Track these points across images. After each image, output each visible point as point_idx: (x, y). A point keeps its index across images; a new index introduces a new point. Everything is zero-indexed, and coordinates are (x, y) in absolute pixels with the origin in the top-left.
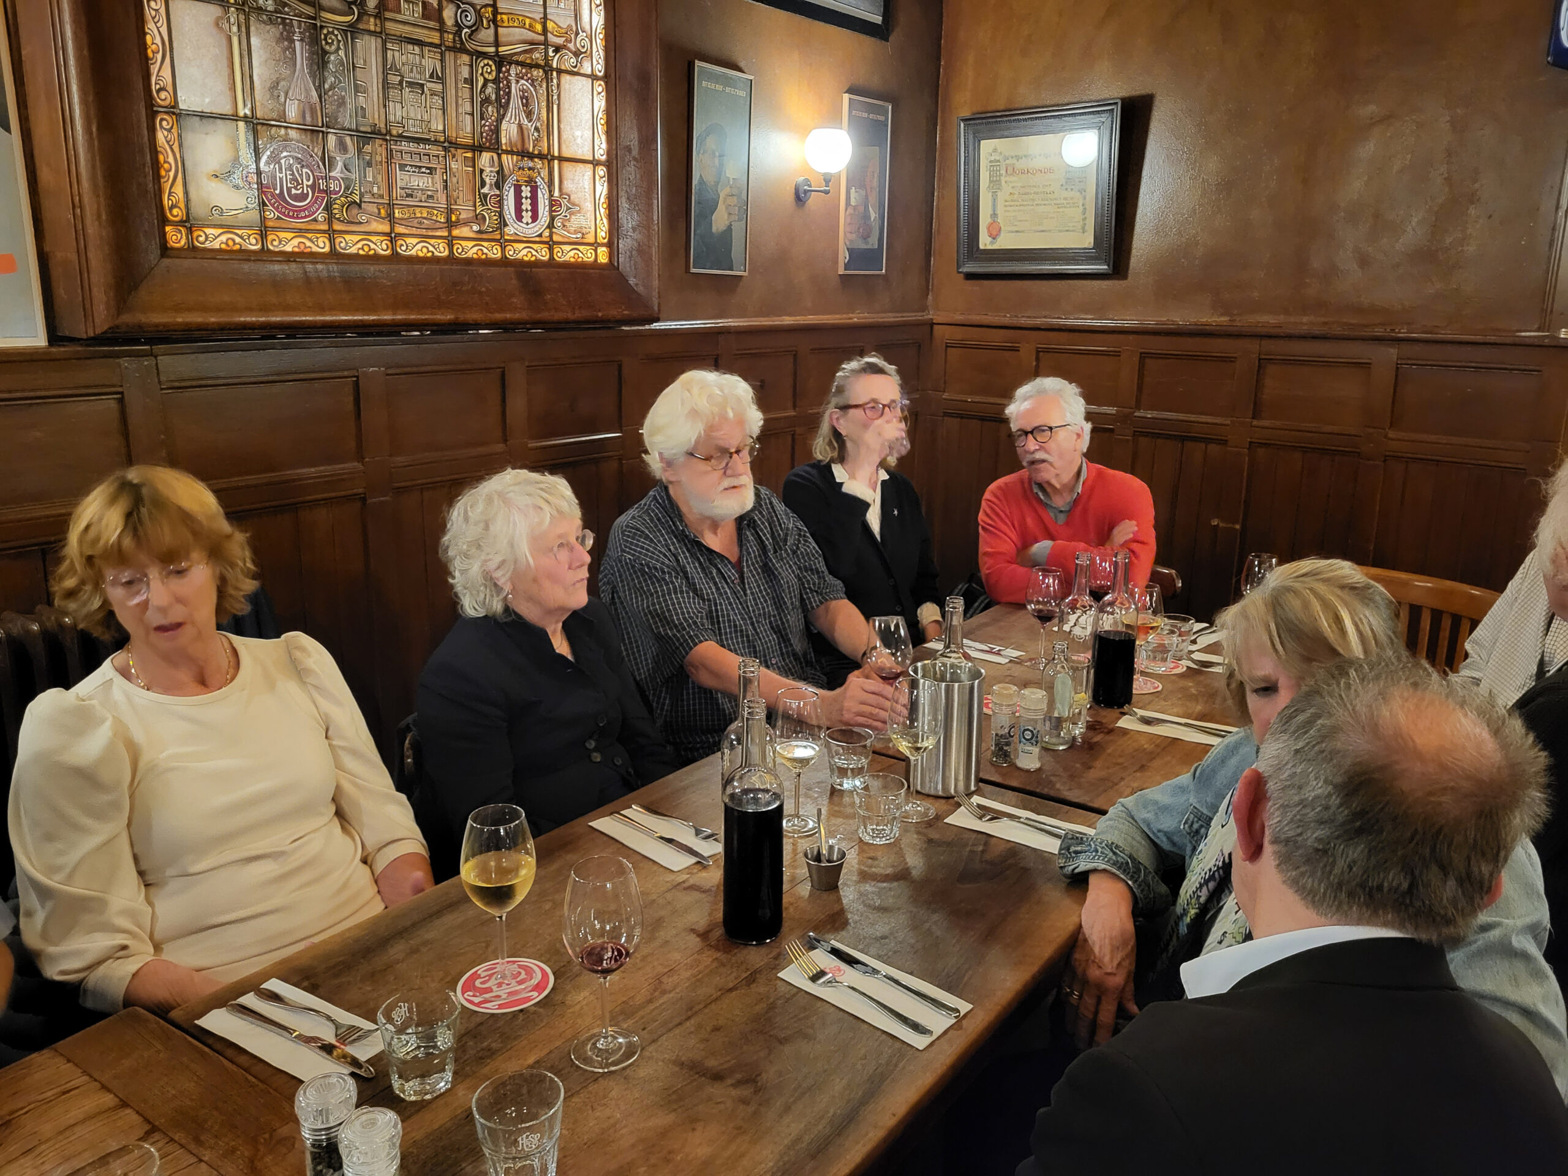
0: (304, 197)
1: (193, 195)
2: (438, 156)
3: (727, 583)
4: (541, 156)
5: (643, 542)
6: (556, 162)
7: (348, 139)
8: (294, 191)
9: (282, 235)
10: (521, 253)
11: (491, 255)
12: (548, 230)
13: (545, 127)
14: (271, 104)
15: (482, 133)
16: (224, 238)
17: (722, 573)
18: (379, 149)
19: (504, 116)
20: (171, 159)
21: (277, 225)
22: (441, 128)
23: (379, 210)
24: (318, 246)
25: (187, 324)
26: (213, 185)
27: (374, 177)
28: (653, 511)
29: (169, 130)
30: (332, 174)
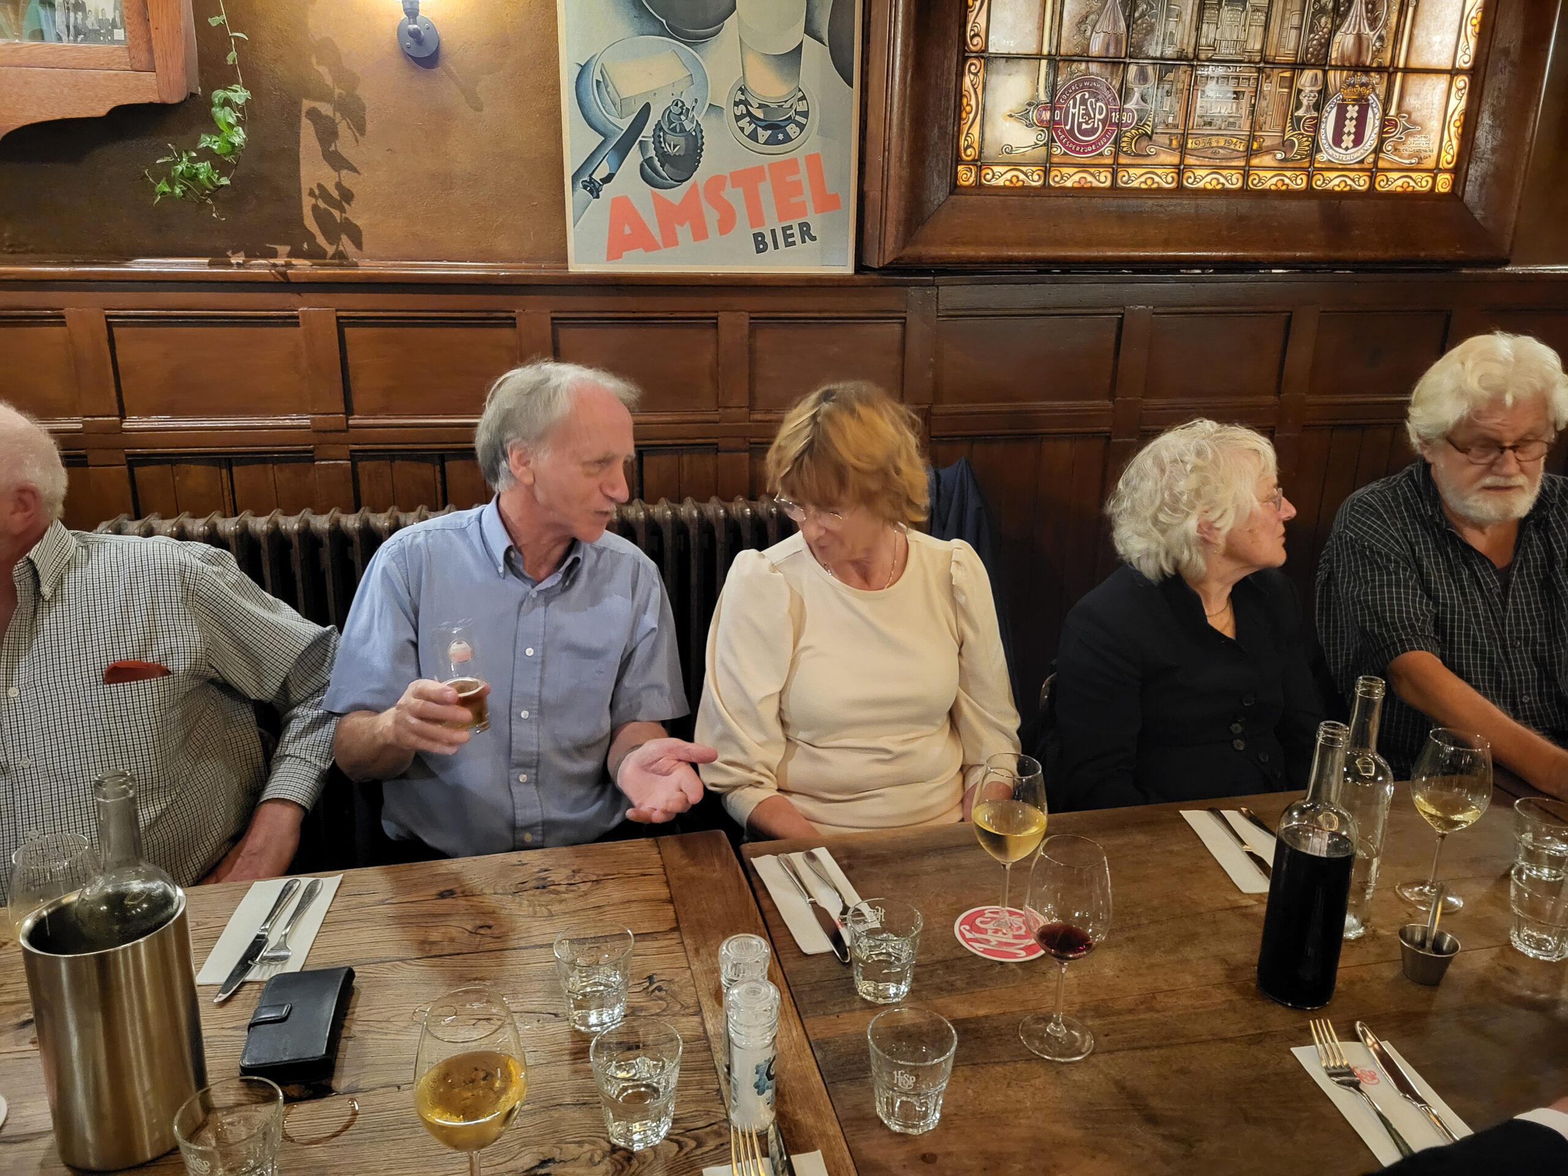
0: (1093, 131)
1: (987, 136)
2: (1249, 79)
3: (1481, 590)
4: (1380, 69)
5: (1373, 522)
6: (1399, 75)
7: (1150, 69)
8: (1084, 126)
9: (1065, 170)
10: (1335, 182)
11: (1293, 186)
12: (1373, 156)
13: (1391, 36)
14: (1078, 38)
15: (1307, 48)
16: (1008, 176)
17: (1477, 577)
18: (1183, 76)
19: (1339, 27)
20: (973, 102)
21: (1062, 161)
22: (1258, 46)
23: (1171, 141)
24: (1099, 181)
25: (959, 257)
26: (1008, 124)
27: (1171, 106)
28: (1401, 488)
29: (976, 74)
30: (1126, 106)
